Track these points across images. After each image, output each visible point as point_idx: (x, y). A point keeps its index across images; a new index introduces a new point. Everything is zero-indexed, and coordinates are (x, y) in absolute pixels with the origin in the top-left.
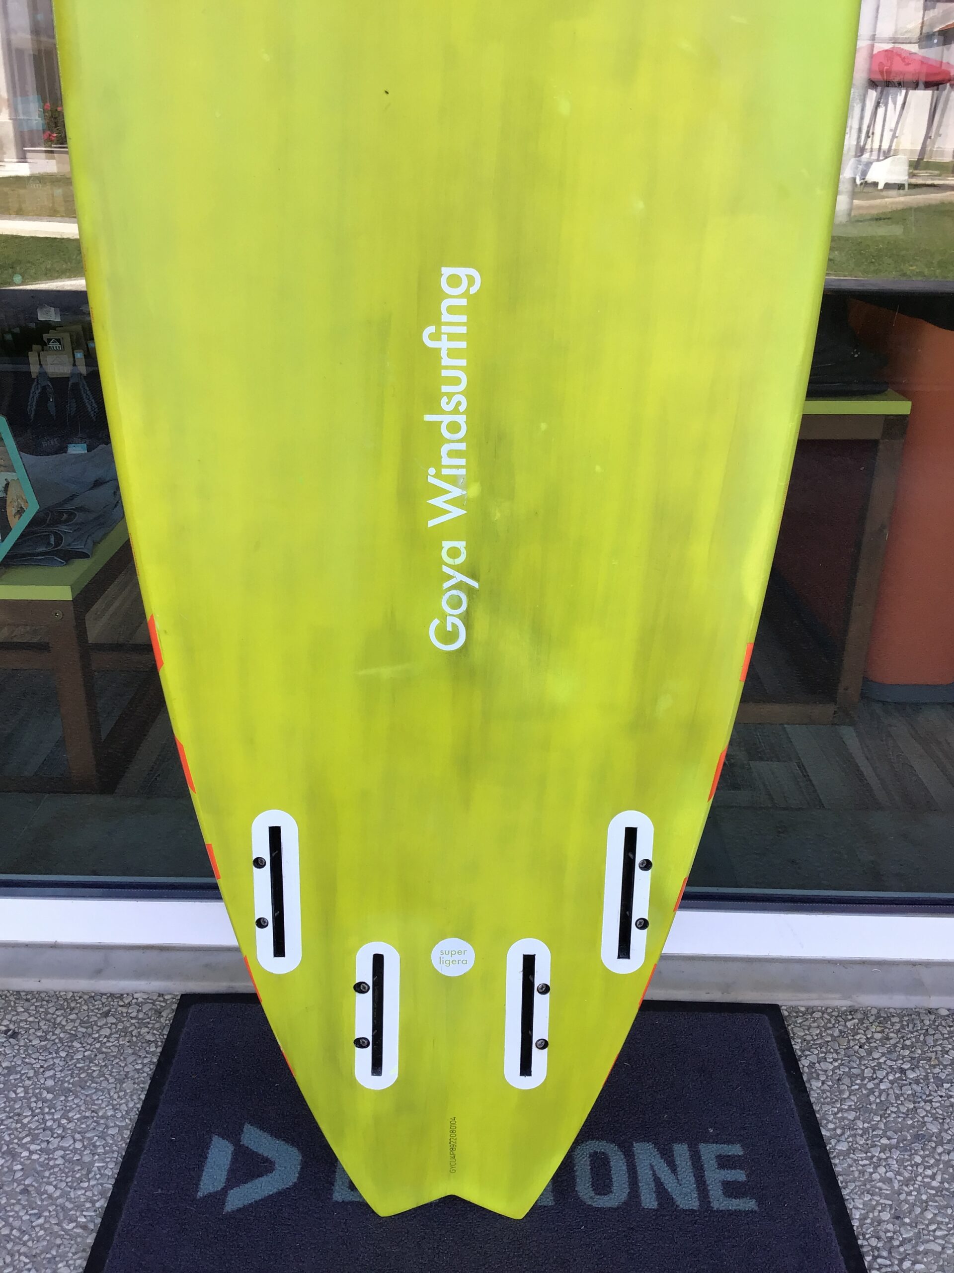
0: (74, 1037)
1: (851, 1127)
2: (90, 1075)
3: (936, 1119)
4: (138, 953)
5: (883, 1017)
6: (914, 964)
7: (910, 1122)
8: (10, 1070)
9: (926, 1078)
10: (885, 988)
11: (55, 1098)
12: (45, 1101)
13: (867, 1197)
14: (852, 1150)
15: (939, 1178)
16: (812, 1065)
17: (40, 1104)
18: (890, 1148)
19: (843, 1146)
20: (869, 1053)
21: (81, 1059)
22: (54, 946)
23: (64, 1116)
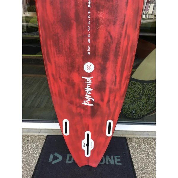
0: (36, 141)
1: (139, 153)
2: (39, 146)
3: (150, 152)
5: (143, 139)
6: (148, 131)
7: (147, 153)
9: (149, 147)
11: (34, 149)
13: (141, 163)
14: (139, 156)
15: (150, 160)
16: (134, 145)
17: (32, 150)
18: (144, 156)
20: (142, 144)
23: (36, 152)
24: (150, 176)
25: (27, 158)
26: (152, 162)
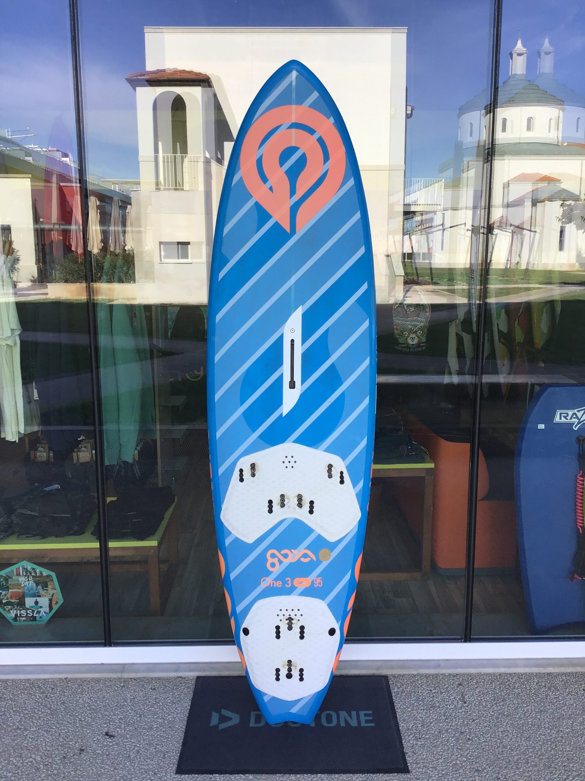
0: (173, 689)
1: (413, 705)
2: (181, 699)
3: (438, 702)
4: (189, 665)
5: (427, 676)
6: (439, 660)
7: (431, 703)
8: (156, 698)
9: (438, 692)
10: (428, 667)
11: (172, 705)
12: (169, 706)
13: (415, 721)
14: (413, 710)
15: (437, 716)
16: (403, 689)
17: (168, 707)
18: (424, 709)
19: (409, 710)
20: (421, 686)
21: (178, 695)
22: (160, 664)
23: (176, 709)
24: (431, 743)
25: (161, 721)
26: (440, 720)
